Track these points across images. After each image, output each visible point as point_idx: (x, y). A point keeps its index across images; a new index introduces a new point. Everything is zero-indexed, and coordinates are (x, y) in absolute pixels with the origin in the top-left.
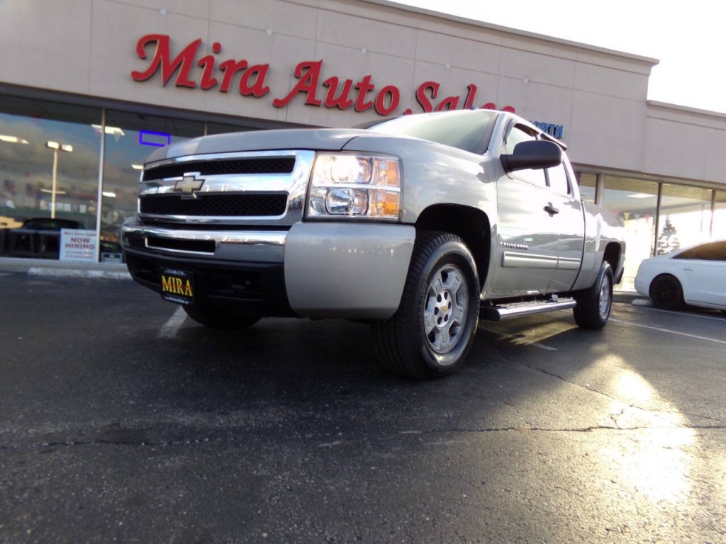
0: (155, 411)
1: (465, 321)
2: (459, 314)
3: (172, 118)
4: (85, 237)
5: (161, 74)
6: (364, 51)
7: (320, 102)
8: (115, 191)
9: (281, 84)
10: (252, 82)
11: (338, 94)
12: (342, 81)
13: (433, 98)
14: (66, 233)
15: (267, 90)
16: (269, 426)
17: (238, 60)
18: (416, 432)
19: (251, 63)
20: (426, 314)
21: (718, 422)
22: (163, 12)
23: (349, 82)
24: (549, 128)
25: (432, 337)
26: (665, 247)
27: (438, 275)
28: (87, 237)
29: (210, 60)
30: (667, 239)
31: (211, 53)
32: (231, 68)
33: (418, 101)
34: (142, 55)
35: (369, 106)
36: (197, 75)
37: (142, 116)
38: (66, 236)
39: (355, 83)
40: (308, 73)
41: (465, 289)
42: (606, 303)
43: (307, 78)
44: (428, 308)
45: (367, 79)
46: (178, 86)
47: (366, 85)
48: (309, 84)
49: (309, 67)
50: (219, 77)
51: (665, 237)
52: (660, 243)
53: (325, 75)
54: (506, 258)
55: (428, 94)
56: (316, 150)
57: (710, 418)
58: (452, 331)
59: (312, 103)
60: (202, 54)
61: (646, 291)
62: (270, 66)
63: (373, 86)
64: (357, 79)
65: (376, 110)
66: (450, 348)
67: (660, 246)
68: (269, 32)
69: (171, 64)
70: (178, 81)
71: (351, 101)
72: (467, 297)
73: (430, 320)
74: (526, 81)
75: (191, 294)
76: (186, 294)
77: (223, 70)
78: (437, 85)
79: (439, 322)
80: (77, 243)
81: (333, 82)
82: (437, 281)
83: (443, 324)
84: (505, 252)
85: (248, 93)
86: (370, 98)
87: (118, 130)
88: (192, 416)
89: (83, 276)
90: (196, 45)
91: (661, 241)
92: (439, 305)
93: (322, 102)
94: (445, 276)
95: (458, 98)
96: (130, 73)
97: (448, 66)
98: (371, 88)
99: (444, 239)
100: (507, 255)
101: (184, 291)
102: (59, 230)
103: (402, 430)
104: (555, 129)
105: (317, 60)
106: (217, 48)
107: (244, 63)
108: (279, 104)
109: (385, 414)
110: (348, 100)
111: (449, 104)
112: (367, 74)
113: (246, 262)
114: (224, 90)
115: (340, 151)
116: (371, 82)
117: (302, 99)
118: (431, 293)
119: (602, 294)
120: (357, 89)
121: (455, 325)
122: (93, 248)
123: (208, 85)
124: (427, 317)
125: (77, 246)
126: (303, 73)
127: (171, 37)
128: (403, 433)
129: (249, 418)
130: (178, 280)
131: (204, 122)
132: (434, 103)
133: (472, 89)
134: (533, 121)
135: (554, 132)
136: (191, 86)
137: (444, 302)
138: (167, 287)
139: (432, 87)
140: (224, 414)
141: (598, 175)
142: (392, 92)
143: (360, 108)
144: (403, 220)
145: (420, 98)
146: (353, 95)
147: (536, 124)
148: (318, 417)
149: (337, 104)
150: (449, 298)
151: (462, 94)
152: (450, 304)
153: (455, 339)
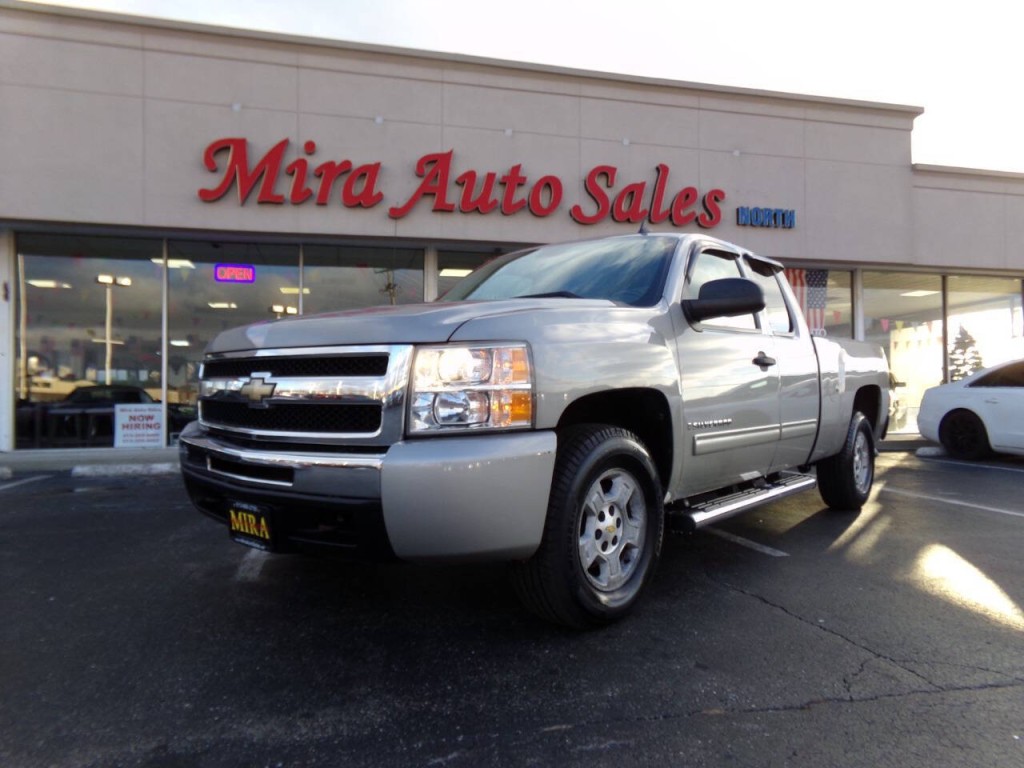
0: (216, 718)
1: (643, 541)
2: (634, 531)
3: (255, 244)
4: (147, 413)
5: (236, 193)
6: (509, 132)
7: (453, 206)
8: (189, 338)
9: (398, 186)
10: (359, 188)
11: (477, 193)
12: (481, 174)
13: (608, 186)
14: (123, 410)
15: (380, 197)
16: (366, 733)
17: (338, 161)
18: (564, 727)
19: (357, 163)
20: (582, 542)
21: (998, 676)
22: (237, 107)
23: (491, 177)
24: (775, 215)
25: (596, 569)
26: (961, 365)
27: (597, 486)
28: (151, 413)
29: (301, 164)
30: (963, 354)
31: (303, 156)
32: (330, 171)
33: (589, 194)
34: (210, 165)
35: (521, 205)
36: (285, 187)
37: (216, 244)
38: (123, 413)
39: (499, 177)
40: (434, 168)
41: (639, 497)
42: (866, 470)
43: (434, 175)
44: (586, 532)
45: (516, 169)
46: (262, 202)
47: (514, 178)
48: (437, 184)
49: (435, 162)
50: (315, 185)
51: (959, 351)
52: (953, 360)
53: (458, 170)
54: (698, 443)
55: (601, 182)
56: (415, 344)
57: (987, 670)
58: (624, 557)
59: (442, 208)
60: (290, 158)
61: (935, 435)
62: (383, 164)
63: (524, 179)
64: (501, 170)
65: (531, 211)
66: (623, 582)
67: (952, 364)
68: (379, 120)
69: (250, 174)
70: (260, 198)
71: (495, 201)
72: (644, 507)
73: (588, 548)
74: (737, 153)
75: (267, 537)
76: (262, 535)
77: (319, 176)
78: (613, 170)
79: (604, 547)
80: (137, 422)
81: (470, 176)
82: (595, 496)
83: (612, 549)
84: (697, 436)
85: (354, 203)
86: (522, 194)
87: (187, 263)
88: (265, 724)
89: (145, 472)
90: (282, 147)
91: (953, 357)
92: (602, 526)
93: (456, 206)
94: (607, 486)
95: (643, 184)
96: (197, 193)
97: (626, 142)
98: (521, 182)
99: (601, 439)
100: (700, 438)
101: (259, 531)
102: (112, 406)
103: (544, 725)
104: (783, 215)
105: (446, 150)
106: (310, 148)
107: (347, 164)
108: (397, 214)
109: (526, 698)
110: (491, 199)
111: (632, 193)
112: (515, 164)
113: (333, 496)
114: (322, 202)
115: (447, 342)
116: (522, 174)
117: (428, 203)
118: (588, 513)
119: (857, 458)
120: (503, 183)
121: (628, 548)
122: (159, 427)
123: (300, 197)
124: (583, 546)
125: (137, 426)
126: (428, 170)
127: (250, 140)
128: (546, 729)
129: (340, 721)
130: (250, 516)
131: (298, 245)
132: (611, 194)
133: (662, 171)
134: (751, 207)
135: (782, 220)
136: (278, 201)
137: (610, 520)
138: (237, 526)
139: (607, 173)
140: (307, 716)
141: (852, 272)
142: (551, 184)
143: (509, 209)
144: (538, 426)
145: (591, 188)
146: (497, 193)
147: (757, 210)
148: (434, 709)
149: (477, 207)
150: (617, 514)
151: (649, 179)
152: (618, 522)
153: (630, 567)
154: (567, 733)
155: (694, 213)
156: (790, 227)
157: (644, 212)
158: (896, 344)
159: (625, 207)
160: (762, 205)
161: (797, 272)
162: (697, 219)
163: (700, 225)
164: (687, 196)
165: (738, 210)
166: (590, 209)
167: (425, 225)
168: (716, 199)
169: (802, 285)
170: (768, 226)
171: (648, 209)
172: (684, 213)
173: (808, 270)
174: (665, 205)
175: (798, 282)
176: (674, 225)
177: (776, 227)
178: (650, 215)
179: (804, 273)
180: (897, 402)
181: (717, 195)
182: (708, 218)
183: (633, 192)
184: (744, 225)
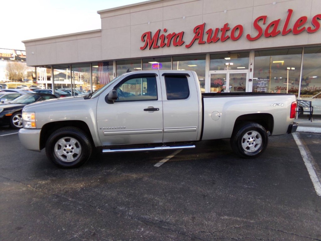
1: (80, 153)
2: (77, 151)
5: (148, 47)
6: (225, 11)
9: (188, 38)
10: (177, 40)
11: (212, 36)
12: (214, 29)
13: (263, 24)
15: (184, 42)
17: (172, 33)
19: (177, 33)
22: (149, 23)
23: (217, 29)
31: (164, 33)
32: (170, 36)
34: (143, 40)
35: (228, 38)
36: (159, 43)
37: (154, 58)
39: (220, 28)
40: (199, 30)
41: (79, 143)
43: (198, 33)
45: (226, 25)
46: (154, 48)
47: (226, 28)
48: (199, 35)
49: (199, 28)
50: (166, 41)
53: (207, 29)
54: (105, 133)
55: (260, 23)
59: (201, 43)
60: (161, 34)
62: (185, 32)
63: (230, 28)
64: (221, 26)
65: (232, 39)
66: (73, 161)
68: (184, 18)
69: (151, 41)
71: (218, 38)
77: (167, 38)
78: (265, 17)
79: (67, 153)
81: (210, 30)
82: (61, 142)
83: (70, 154)
85: (176, 45)
86: (229, 34)
92: (66, 148)
93: (206, 41)
95: (279, 20)
96: (140, 48)
97: (274, 3)
98: (227, 30)
105: (203, 23)
106: (165, 30)
107: (174, 33)
108: (188, 47)
114: (169, 46)
116: (228, 26)
117: (197, 42)
120: (222, 31)
123: (163, 45)
124: (57, 152)
126: (197, 31)
131: (171, 57)
132: (264, 27)
133: (290, 12)
136: (158, 47)
137: (69, 148)
139: (262, 18)
142: (239, 28)
144: (37, 128)
145: (256, 25)
146: (220, 35)
149: (212, 40)
151: (283, 17)
152: (72, 148)
155: (305, 28)
157: (279, 31)
159: (270, 31)
162: (306, 30)
164: (302, 20)
166: (254, 34)
167: (197, 49)
172: (299, 29)
178: (281, 32)
182: (313, 28)
183: (275, 24)
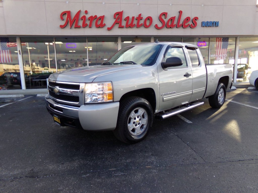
0: (45, 164)
1: (147, 123)
2: (145, 121)
3: (76, 38)
5: (69, 26)
6: (138, 4)
9: (109, 22)
10: (99, 23)
11: (130, 22)
12: (131, 17)
13: (165, 18)
15: (105, 25)
16: (73, 169)
17: (94, 16)
18: (114, 169)
19: (98, 16)
20: (129, 125)
22: (67, 2)
23: (133, 18)
24: (213, 23)
25: (133, 130)
27: (133, 112)
29: (84, 17)
31: (85, 15)
32: (92, 19)
33: (160, 21)
34: (62, 19)
35: (142, 25)
36: (81, 23)
37: (66, 38)
39: (135, 17)
41: (146, 113)
43: (118, 18)
44: (130, 123)
45: (140, 15)
46: (75, 28)
47: (140, 18)
48: (119, 20)
49: (119, 14)
50: (88, 22)
53: (124, 16)
54: (164, 99)
55: (163, 17)
56: (85, 83)
58: (142, 127)
59: (121, 27)
60: (81, 15)
61: (253, 84)
62: (105, 16)
63: (142, 18)
64: (136, 16)
65: (144, 26)
66: (141, 133)
68: (104, 3)
69: (72, 20)
71: (135, 24)
73: (131, 126)
74: (203, 5)
76: (59, 122)
77: (89, 20)
78: (167, 13)
79: (136, 125)
81: (128, 18)
82: (133, 114)
83: (138, 126)
85: (98, 27)
86: (142, 22)
90: (79, 12)
92: (135, 121)
93: (124, 26)
94: (136, 112)
95: (175, 17)
96: (59, 26)
97: (171, 5)
98: (141, 19)
100: (165, 97)
105: (121, 11)
106: (86, 12)
107: (96, 16)
108: (109, 29)
110: (134, 24)
114: (90, 27)
115: (92, 82)
116: (141, 16)
117: (117, 26)
118: (131, 118)
119: (220, 95)
120: (137, 19)
121: (143, 125)
123: (85, 26)
126: (117, 16)
127: (71, 11)
128: (110, 169)
130: (57, 118)
131: (86, 38)
132: (166, 20)
133: (181, 12)
134: (206, 21)
135: (215, 24)
136: (79, 27)
137: (137, 119)
138: (55, 120)
139: (165, 14)
140: (62, 164)
141: (236, 38)
142: (149, 19)
143: (138, 26)
144: (114, 101)
145: (160, 19)
146: (135, 22)
147: (207, 22)
148: (89, 163)
149: (130, 26)
150: (139, 118)
151: (177, 15)
152: (140, 120)
153: (143, 130)
154: (114, 171)
155: (189, 24)
156: (217, 26)
157: (175, 25)
158: (251, 56)
159: (170, 24)
160: (209, 21)
161: (220, 39)
162: (190, 26)
163: (191, 28)
164: (187, 19)
165: (202, 22)
166: (160, 25)
167: (117, 32)
168: (196, 20)
169: (221, 41)
170: (211, 26)
171: (176, 24)
172: (186, 24)
173: (223, 38)
174: (181, 22)
175: (220, 41)
176: (183, 28)
177: (213, 27)
178: (176, 26)
179: (222, 39)
180: (247, 73)
181: (196, 19)
182: (193, 25)
183: (172, 19)
184: (204, 27)
